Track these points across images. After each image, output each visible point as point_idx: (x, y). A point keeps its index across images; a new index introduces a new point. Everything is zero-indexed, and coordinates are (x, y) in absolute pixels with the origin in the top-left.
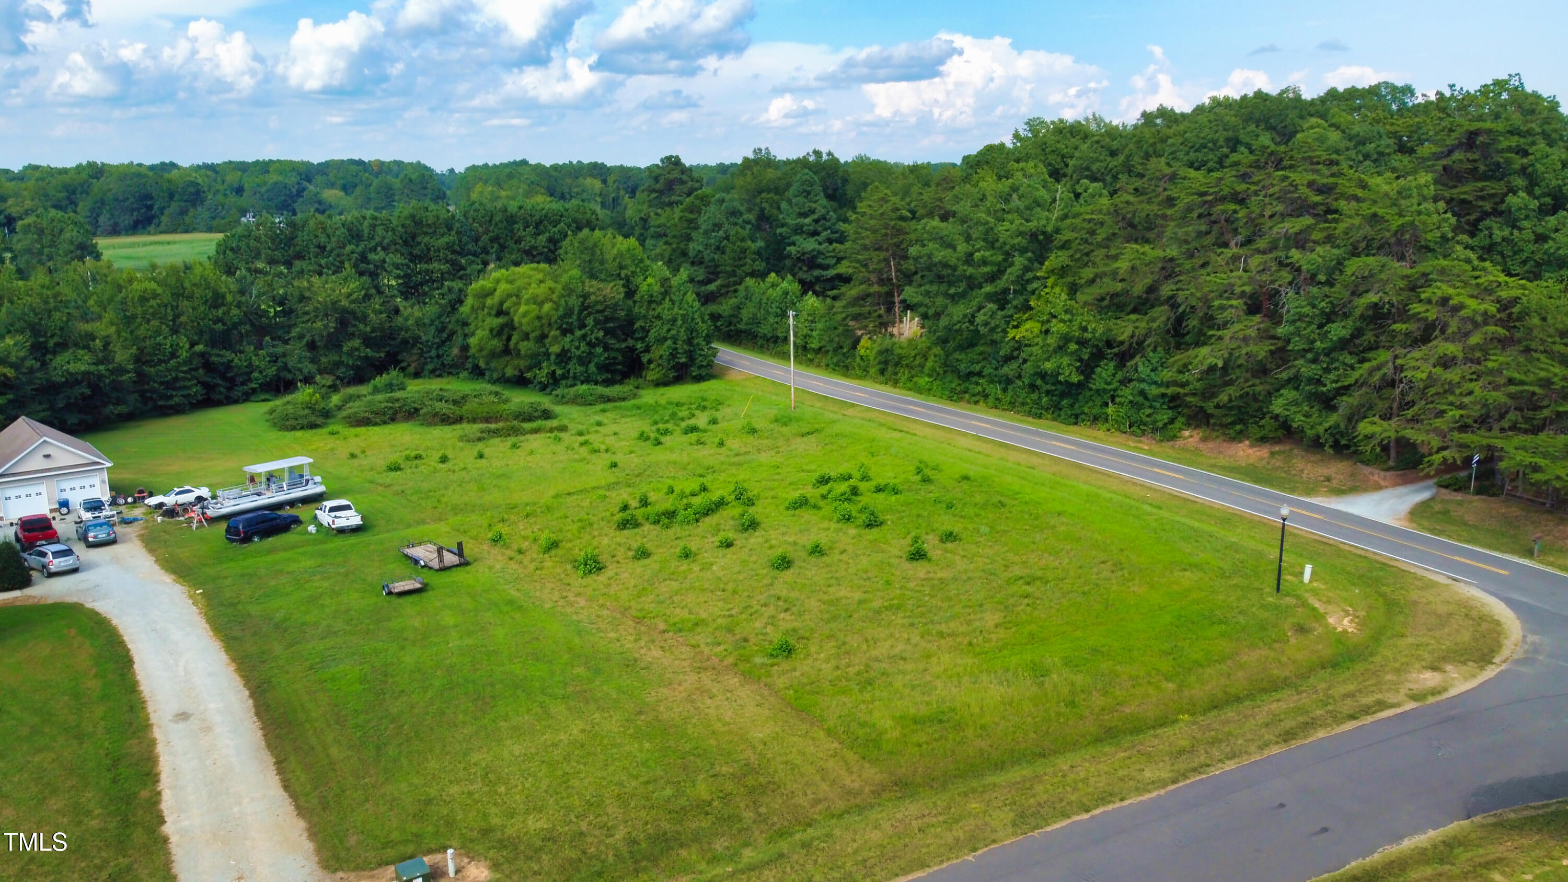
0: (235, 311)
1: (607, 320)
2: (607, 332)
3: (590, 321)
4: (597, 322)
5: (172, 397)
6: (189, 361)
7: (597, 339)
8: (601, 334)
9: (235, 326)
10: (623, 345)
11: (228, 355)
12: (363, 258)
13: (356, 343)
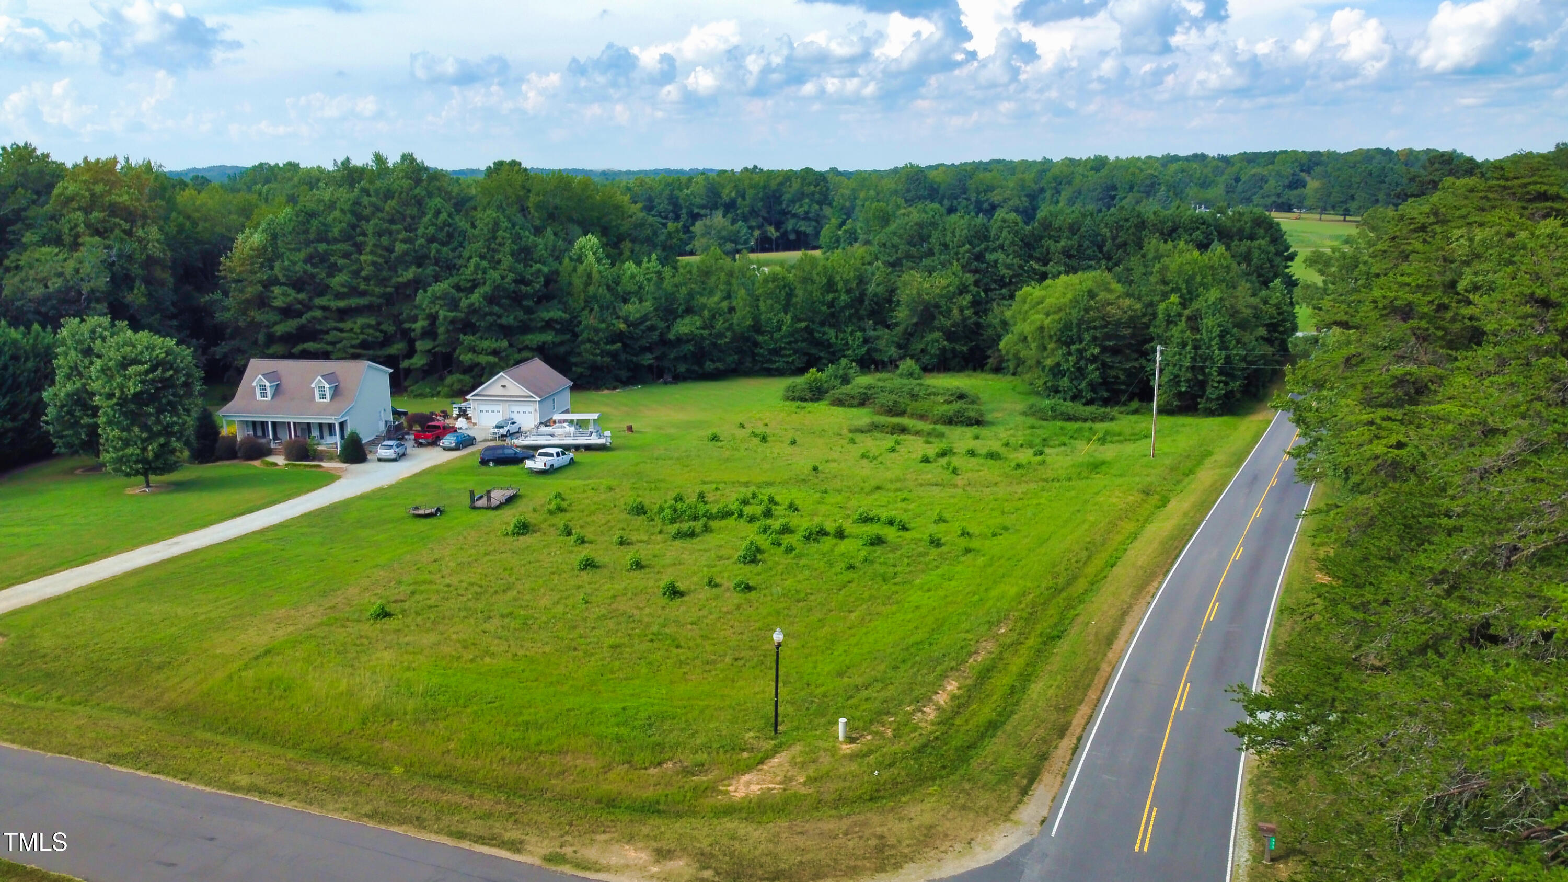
0: (844, 297)
1: (1108, 337)
2: (1104, 349)
3: (1087, 336)
4: (1095, 339)
5: (775, 362)
6: (792, 334)
7: (1093, 355)
8: (1096, 351)
9: (843, 309)
10: (1128, 365)
11: (831, 333)
12: (979, 257)
13: (937, 335)
